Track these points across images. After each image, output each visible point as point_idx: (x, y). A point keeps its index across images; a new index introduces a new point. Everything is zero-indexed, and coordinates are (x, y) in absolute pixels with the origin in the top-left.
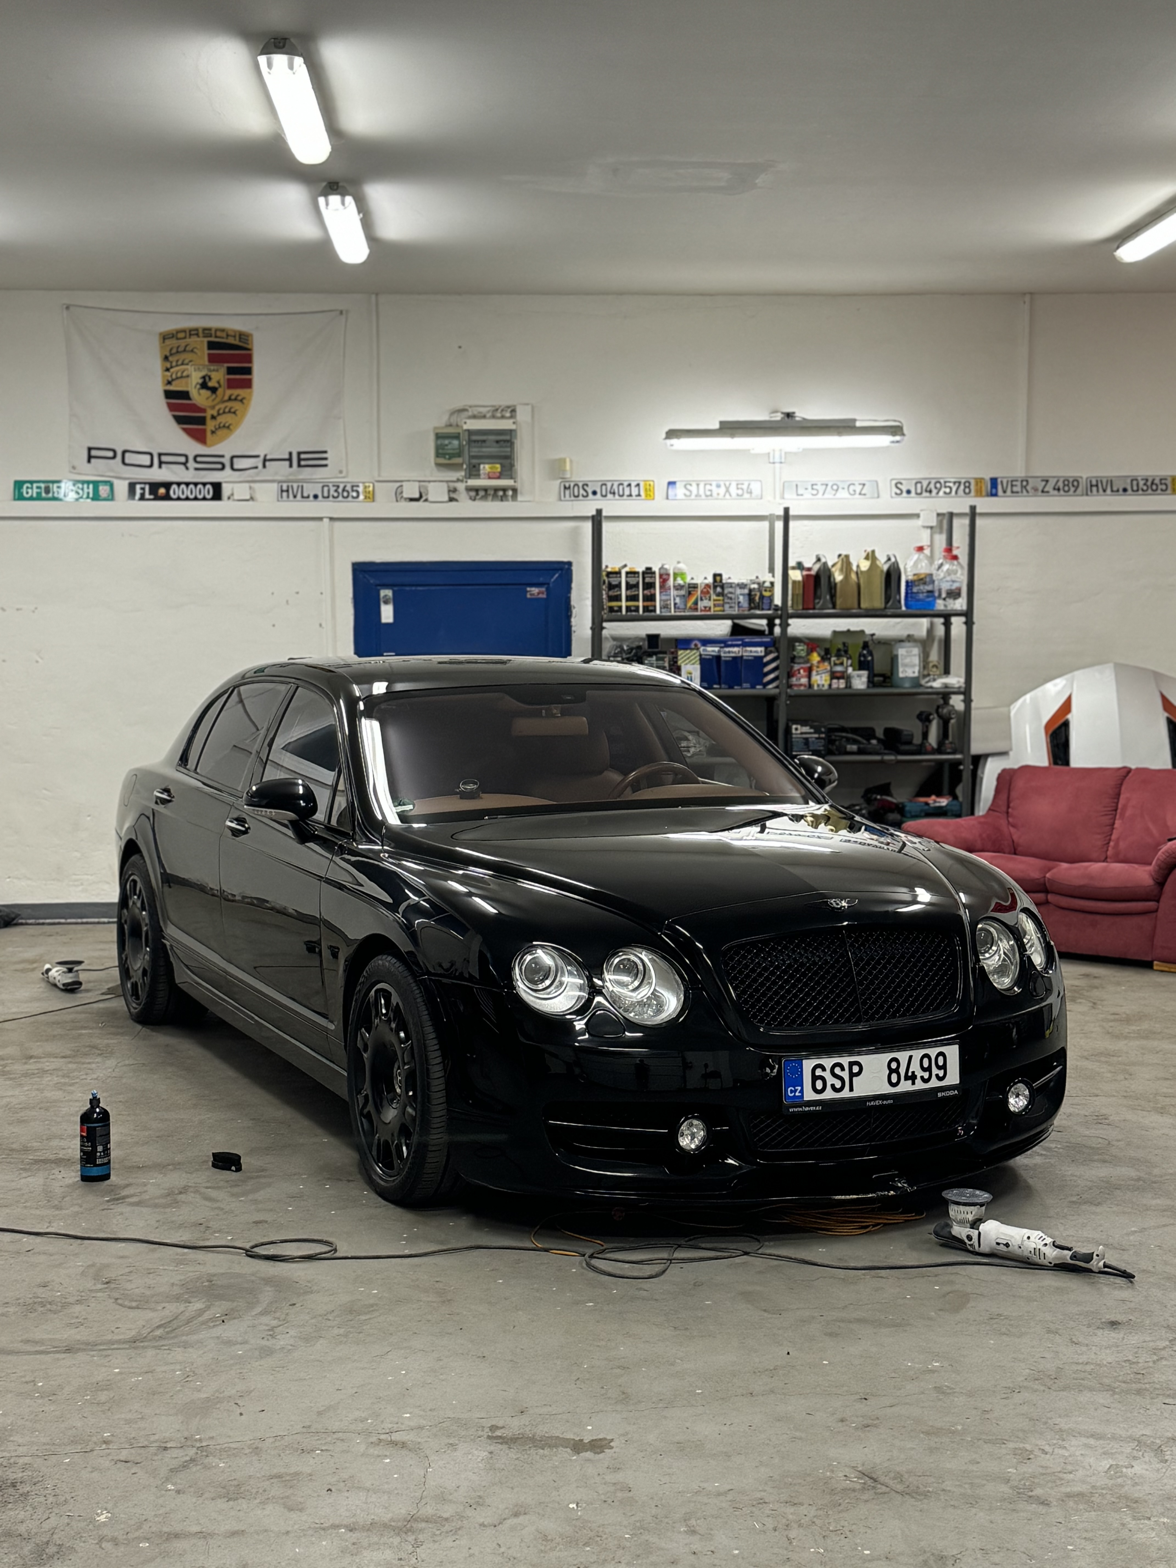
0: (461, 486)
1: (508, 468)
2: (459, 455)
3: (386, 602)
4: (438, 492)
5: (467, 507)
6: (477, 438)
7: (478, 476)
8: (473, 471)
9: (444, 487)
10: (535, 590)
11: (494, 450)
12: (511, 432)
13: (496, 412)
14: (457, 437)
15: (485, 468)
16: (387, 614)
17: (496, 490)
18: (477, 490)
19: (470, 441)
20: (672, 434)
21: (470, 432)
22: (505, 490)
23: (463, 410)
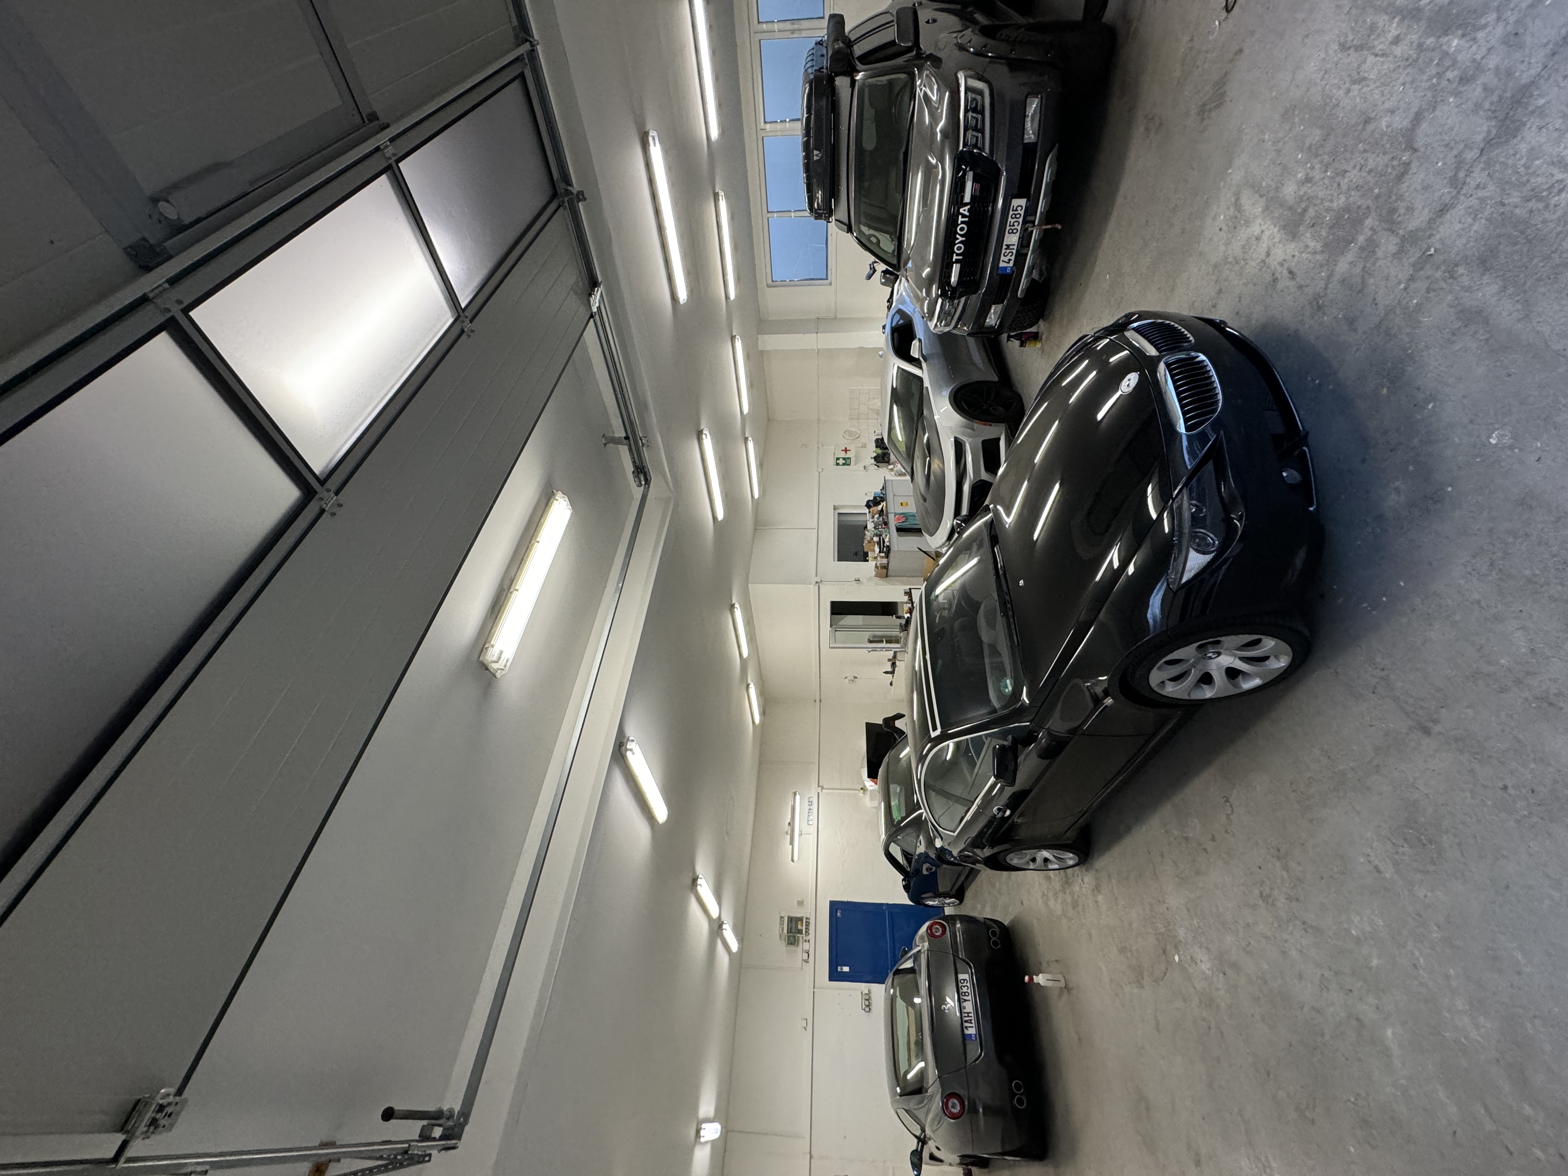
0: (805, 938)
1: (801, 919)
2: (795, 937)
3: (842, 969)
4: (806, 946)
5: (811, 937)
6: (790, 931)
7: (802, 930)
8: (800, 932)
9: (804, 943)
10: (839, 914)
11: (794, 923)
12: (788, 917)
13: (782, 924)
14: (789, 937)
15: (800, 927)
16: (846, 969)
17: (806, 925)
18: (806, 932)
19: (791, 932)
20: (793, 861)
21: (788, 932)
22: (806, 922)
23: (780, 936)
